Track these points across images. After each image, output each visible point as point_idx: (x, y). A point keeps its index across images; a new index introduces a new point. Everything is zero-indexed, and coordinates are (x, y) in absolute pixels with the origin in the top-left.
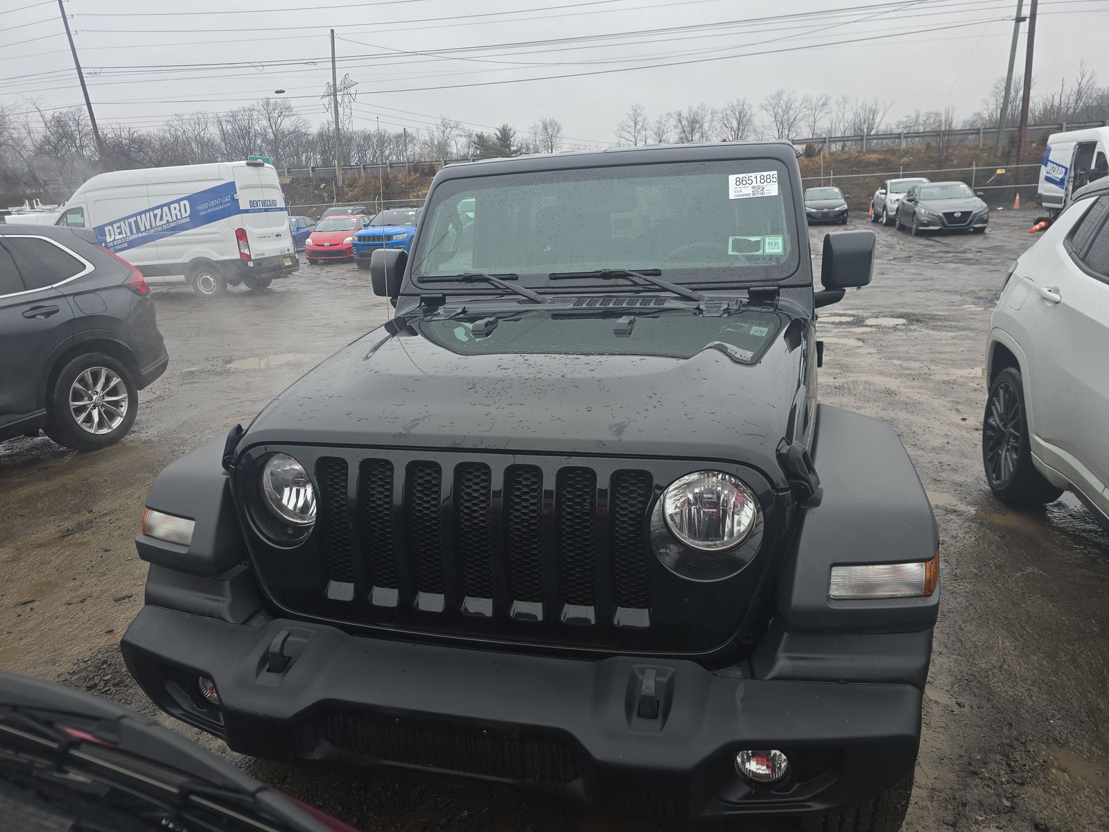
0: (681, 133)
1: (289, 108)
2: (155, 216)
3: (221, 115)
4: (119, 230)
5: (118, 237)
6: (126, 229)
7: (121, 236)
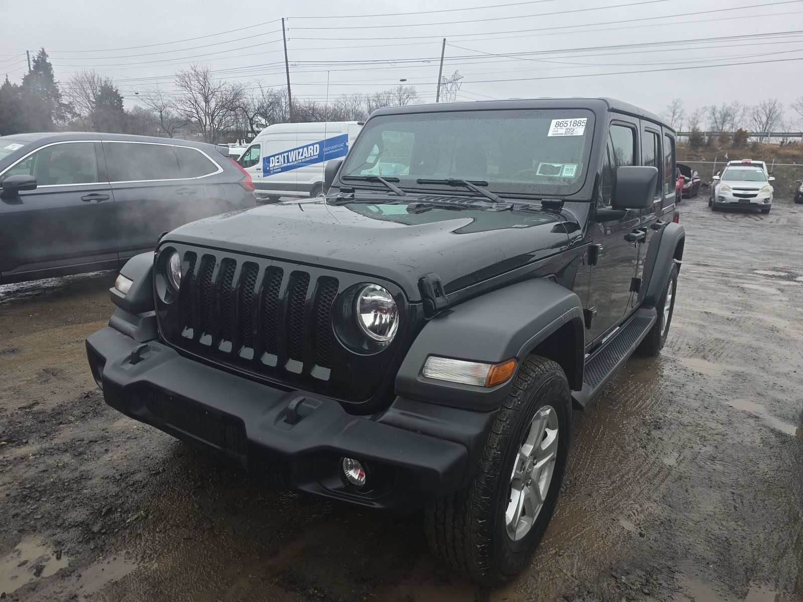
0: (713, 123)
1: (414, 93)
2: (299, 153)
3: (370, 96)
4: (278, 160)
5: (277, 164)
6: (281, 160)
7: (278, 164)
